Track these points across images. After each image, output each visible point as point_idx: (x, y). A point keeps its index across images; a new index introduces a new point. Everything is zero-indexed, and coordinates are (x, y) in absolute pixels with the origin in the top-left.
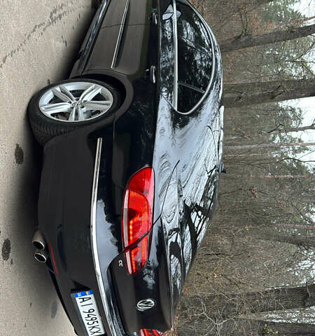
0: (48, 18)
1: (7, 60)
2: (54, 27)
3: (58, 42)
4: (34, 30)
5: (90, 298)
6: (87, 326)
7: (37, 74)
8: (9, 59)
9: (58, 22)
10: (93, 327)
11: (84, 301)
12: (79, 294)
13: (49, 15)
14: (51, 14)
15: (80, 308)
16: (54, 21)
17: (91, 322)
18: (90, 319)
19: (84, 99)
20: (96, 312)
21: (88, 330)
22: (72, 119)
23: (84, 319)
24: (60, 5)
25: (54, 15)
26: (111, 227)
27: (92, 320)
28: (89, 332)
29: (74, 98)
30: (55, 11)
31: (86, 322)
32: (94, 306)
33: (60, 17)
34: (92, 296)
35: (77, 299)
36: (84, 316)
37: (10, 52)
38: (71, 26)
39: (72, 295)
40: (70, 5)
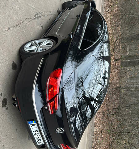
0: (33, 16)
1: (10, 29)
2: (36, 20)
3: (38, 27)
4: (25, 20)
5: (35, 125)
6: (36, 139)
7: (26, 37)
8: (11, 28)
9: (39, 19)
10: (39, 140)
11: (33, 126)
12: (30, 122)
13: (34, 15)
14: (35, 15)
15: (32, 129)
16: (37, 18)
17: (37, 137)
18: (36, 135)
19: (42, 45)
20: (39, 132)
21: (37, 141)
22: (35, 52)
23: (34, 135)
24: (40, 12)
25: (37, 16)
26: (41, 94)
27: (37, 136)
28: (37, 142)
29: (38, 45)
30: (37, 14)
31: (35, 137)
32: (37, 129)
33: (40, 17)
34: (36, 124)
35: (30, 124)
36: (34, 133)
37: (12, 26)
38: (46, 21)
39: (27, 122)
40: (46, 13)
